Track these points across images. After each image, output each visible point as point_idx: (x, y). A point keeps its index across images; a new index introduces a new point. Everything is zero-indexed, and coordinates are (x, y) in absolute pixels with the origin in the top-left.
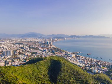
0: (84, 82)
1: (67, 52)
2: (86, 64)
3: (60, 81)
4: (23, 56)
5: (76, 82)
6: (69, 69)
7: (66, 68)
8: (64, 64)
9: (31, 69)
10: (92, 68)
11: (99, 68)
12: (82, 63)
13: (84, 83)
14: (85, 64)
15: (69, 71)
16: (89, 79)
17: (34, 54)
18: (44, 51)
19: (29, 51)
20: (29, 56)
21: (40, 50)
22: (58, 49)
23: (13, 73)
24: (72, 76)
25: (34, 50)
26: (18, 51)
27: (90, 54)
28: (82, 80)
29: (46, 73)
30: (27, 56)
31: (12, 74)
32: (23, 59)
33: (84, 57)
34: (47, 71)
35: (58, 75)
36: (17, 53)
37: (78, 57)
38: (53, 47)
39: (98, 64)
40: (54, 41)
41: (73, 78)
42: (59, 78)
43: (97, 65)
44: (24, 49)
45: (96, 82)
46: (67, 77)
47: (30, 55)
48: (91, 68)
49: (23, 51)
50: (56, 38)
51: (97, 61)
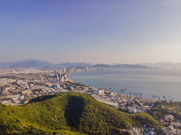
0: (118, 123)
1: (91, 87)
2: (121, 103)
3: (83, 125)
4: (18, 95)
5: (107, 125)
6: (96, 108)
7: (92, 106)
8: (89, 100)
9: (38, 110)
10: (129, 108)
11: (139, 107)
12: (115, 102)
13: (119, 125)
14: (119, 103)
15: (97, 110)
16: (125, 119)
17: (37, 92)
18: (53, 87)
19: (28, 87)
20: (29, 95)
21: (47, 86)
22: (77, 84)
23: (9, 114)
24: (102, 117)
25: (36, 86)
26: (7, 89)
27: (125, 90)
28: (116, 122)
29: (62, 114)
30: (26, 95)
31: (8, 116)
32: (19, 99)
33: (116, 94)
34: (64, 112)
35: (81, 116)
36: (6, 91)
37: (108, 95)
38: (68, 82)
39: (137, 102)
40: (69, 72)
41: (102, 119)
42: (82, 120)
43: (135, 104)
44: (19, 86)
45: (135, 122)
46: (94, 119)
47: (31, 94)
48: (127, 108)
49: (17, 88)
50: (73, 68)
51: (136, 99)
